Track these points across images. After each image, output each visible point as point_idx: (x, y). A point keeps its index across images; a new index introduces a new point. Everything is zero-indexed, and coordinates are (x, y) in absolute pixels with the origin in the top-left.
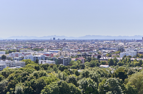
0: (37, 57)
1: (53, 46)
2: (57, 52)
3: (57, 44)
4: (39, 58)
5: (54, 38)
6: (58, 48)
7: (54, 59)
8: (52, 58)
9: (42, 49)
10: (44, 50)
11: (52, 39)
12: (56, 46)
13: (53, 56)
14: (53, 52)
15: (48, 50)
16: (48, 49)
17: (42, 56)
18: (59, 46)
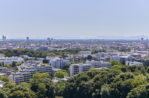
0: (123, 58)
1: (141, 47)
2: (145, 53)
3: (145, 44)
4: (126, 59)
5: (142, 39)
6: (146, 49)
7: (142, 60)
8: (139, 59)
9: (129, 50)
10: (132, 51)
11: (140, 39)
12: (144, 47)
13: (141, 57)
14: (141, 53)
15: (136, 51)
16: (135, 50)
17: (129, 57)
18: (147, 46)
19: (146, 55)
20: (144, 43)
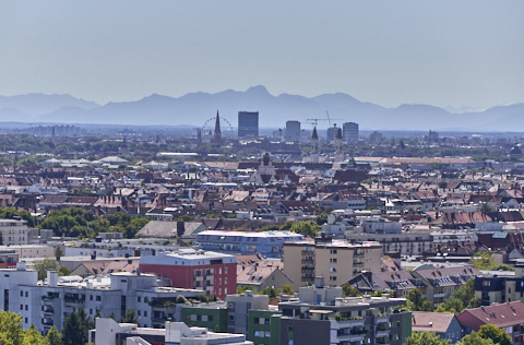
0: (74, 297)
1: (240, 195)
2: (275, 248)
3: (271, 170)
4: (95, 304)
5: (248, 120)
6: (285, 209)
7: (241, 311)
8: (221, 305)
9: (127, 221)
10: (152, 228)
11: (231, 124)
12: (262, 195)
13: (233, 286)
14: (235, 246)
15: (190, 228)
16: (181, 219)
17: (123, 279)
18: (291, 188)
19: (277, 262)
20: (266, 160)
